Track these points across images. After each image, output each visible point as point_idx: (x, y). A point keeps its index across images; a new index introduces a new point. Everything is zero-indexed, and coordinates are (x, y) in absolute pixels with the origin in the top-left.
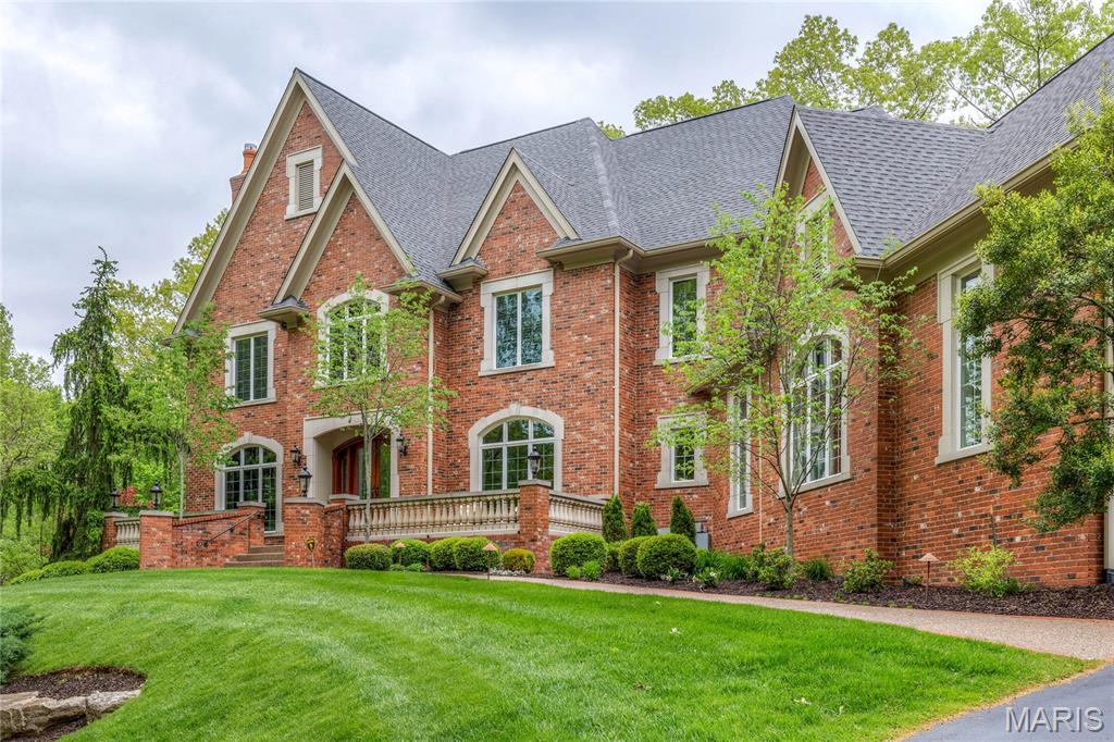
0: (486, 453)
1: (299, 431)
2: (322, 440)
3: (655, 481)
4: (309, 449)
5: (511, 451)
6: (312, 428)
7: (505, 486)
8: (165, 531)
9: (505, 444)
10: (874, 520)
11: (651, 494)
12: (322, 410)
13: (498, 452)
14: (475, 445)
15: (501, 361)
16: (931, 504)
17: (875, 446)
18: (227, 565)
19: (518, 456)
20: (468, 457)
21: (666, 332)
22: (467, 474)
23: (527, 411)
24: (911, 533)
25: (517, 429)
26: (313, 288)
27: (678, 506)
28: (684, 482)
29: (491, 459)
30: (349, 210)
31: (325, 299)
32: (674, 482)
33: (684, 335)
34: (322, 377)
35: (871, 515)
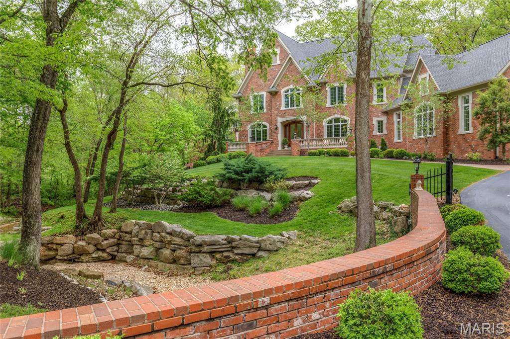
0: (328, 127)
1: (276, 121)
2: (282, 123)
3: (372, 133)
4: (279, 125)
5: (335, 126)
6: (280, 120)
7: (333, 137)
8: (254, 147)
9: (333, 124)
10: (443, 145)
11: (372, 136)
12: (282, 116)
13: (331, 126)
14: (325, 125)
15: (332, 104)
16: (456, 142)
17: (443, 130)
18: (266, 155)
19: (337, 128)
20: (323, 127)
21: (375, 95)
22: (323, 131)
23: (339, 116)
24: (451, 148)
25: (337, 120)
26: (280, 84)
27: (383, 140)
28: (380, 133)
29: (329, 128)
30: (290, 65)
31: (283, 88)
32: (378, 133)
33: (380, 97)
34: (283, 108)
35: (442, 144)
